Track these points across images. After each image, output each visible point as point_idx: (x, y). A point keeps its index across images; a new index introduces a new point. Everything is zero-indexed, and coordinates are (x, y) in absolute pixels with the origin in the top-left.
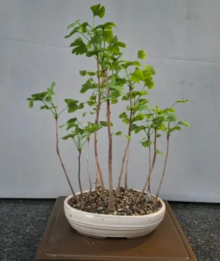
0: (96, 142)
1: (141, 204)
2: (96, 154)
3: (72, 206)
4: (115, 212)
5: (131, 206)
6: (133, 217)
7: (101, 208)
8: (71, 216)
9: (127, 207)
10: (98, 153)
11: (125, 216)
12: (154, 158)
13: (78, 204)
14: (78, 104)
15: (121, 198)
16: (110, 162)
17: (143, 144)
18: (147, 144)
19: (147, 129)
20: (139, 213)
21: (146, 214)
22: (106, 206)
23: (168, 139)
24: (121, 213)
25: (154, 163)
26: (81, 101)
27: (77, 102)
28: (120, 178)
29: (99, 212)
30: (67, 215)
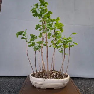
0: (42, 52)
1: (60, 75)
2: (42, 56)
3: (33, 76)
4: (50, 78)
5: (56, 76)
6: (57, 80)
7: (44, 77)
8: (32, 80)
9: (54, 76)
10: (43, 55)
11: (54, 79)
12: (64, 56)
13: (35, 76)
14: (35, 36)
15: (52, 73)
16: (47, 58)
17: (60, 51)
18: (61, 51)
19: (61, 46)
20: (59, 78)
21: (62, 79)
22: (46, 76)
23: (69, 49)
24: (52, 78)
25: (64, 58)
26: (36, 35)
27: (35, 35)
28: (51, 65)
29: (43, 78)
30: (31, 80)
